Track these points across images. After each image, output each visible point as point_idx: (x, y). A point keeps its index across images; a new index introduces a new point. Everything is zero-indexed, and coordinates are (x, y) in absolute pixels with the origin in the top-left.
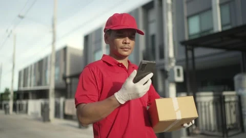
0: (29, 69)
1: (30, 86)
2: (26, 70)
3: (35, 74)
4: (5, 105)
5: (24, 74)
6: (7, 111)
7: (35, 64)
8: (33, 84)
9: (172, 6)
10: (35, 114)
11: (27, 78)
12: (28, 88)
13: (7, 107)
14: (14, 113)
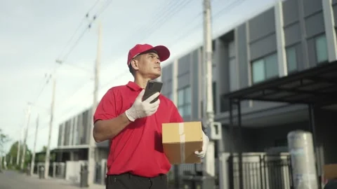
0: (72, 123)
1: (72, 144)
2: (67, 124)
3: (78, 130)
4: (40, 167)
5: (65, 129)
6: (41, 175)
7: (79, 116)
8: (75, 142)
9: (213, 55)
10: (73, 179)
11: (69, 134)
12: (70, 146)
13: (42, 169)
14: (50, 178)
